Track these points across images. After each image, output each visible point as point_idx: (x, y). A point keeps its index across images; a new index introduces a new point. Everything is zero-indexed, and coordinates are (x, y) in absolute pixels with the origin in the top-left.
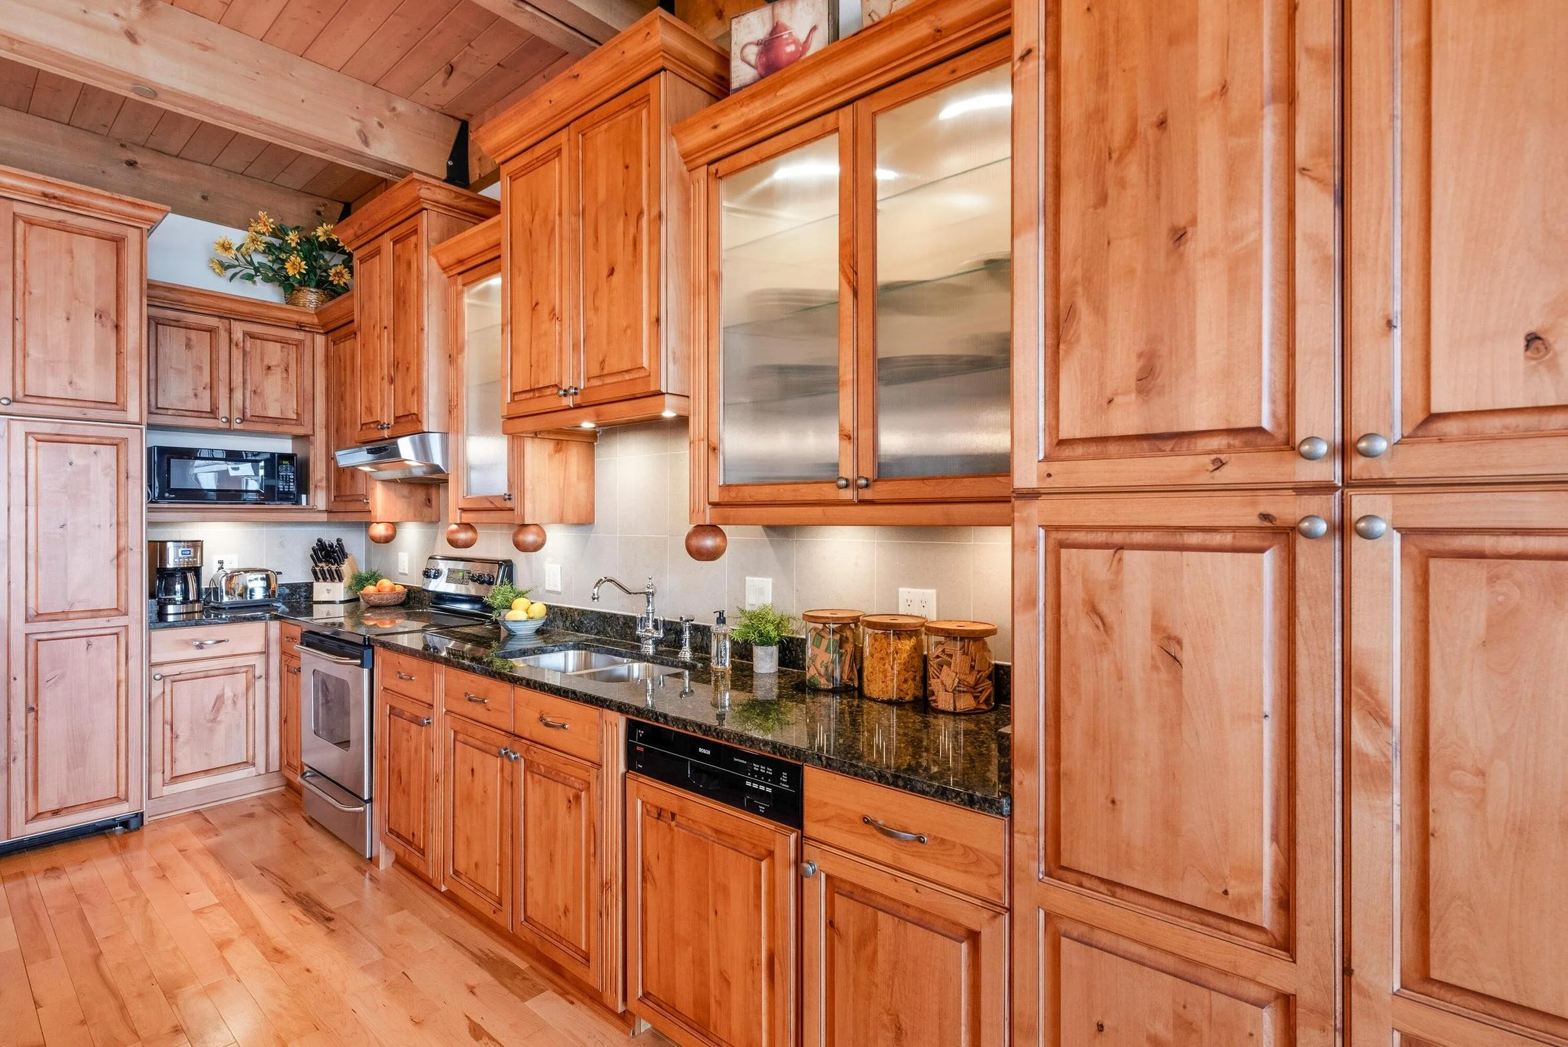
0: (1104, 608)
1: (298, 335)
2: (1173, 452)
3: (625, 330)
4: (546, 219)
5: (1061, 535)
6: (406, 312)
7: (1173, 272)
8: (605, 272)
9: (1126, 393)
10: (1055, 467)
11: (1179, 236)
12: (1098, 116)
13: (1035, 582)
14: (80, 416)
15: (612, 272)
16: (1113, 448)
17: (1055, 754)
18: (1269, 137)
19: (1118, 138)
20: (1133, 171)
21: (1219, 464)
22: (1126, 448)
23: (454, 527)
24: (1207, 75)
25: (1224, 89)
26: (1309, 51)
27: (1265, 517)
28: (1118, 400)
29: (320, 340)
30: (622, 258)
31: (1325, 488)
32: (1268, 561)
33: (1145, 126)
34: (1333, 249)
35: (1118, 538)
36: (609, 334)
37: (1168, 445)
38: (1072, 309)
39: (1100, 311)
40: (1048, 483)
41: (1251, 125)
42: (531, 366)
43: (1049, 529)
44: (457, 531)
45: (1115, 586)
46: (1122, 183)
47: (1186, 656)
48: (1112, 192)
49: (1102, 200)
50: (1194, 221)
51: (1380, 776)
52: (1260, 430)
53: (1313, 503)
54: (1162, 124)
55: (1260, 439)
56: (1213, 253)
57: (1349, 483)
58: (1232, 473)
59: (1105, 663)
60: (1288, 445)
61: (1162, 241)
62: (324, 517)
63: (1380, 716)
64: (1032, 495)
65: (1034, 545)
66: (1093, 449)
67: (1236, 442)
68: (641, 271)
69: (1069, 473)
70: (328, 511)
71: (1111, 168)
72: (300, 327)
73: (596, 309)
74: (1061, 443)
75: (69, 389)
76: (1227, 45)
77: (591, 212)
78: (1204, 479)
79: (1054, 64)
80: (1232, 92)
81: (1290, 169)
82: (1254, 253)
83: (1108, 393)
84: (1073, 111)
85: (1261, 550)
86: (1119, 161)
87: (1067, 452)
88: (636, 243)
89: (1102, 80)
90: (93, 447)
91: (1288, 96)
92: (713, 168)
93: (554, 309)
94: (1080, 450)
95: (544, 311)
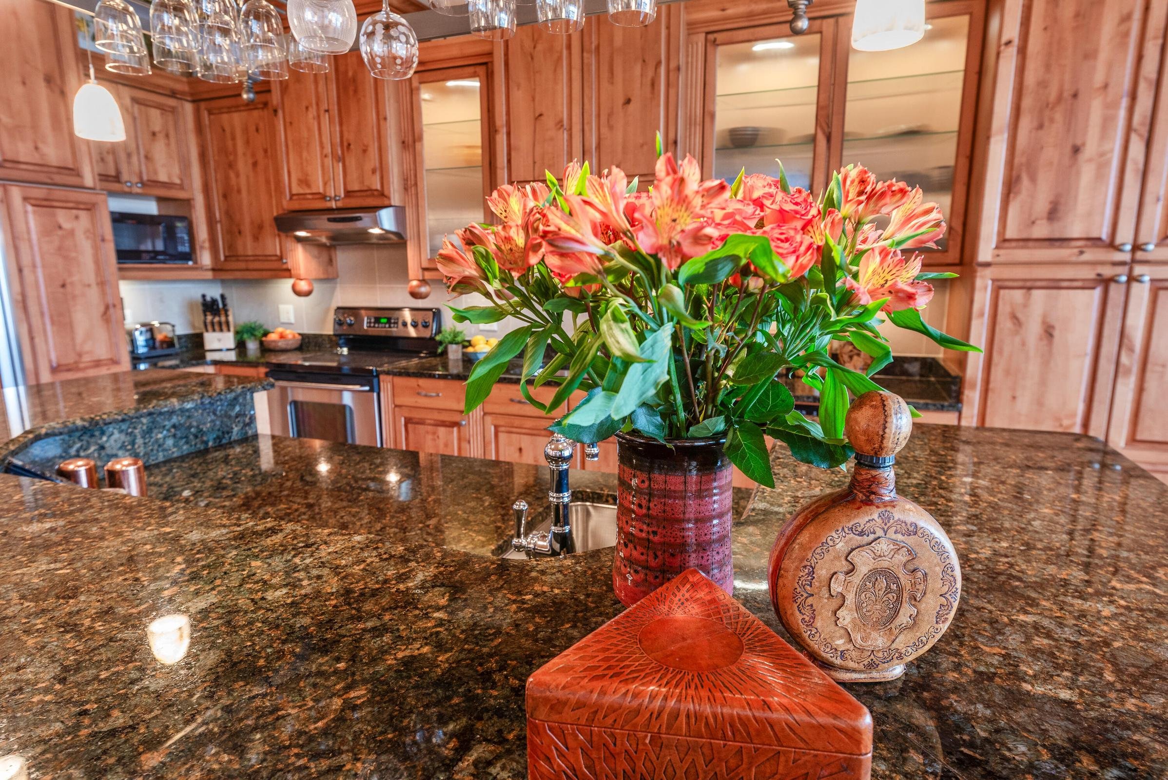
0: (1019, 315)
1: (172, 102)
2: (1060, 247)
3: (642, 146)
4: (551, 49)
5: (1000, 283)
6: (358, 101)
7: (1071, 166)
8: (620, 101)
9: (1042, 219)
10: (1002, 252)
11: (1076, 150)
12: (1043, 84)
13: (984, 305)
14: (49, 181)
15: (628, 101)
16: (1031, 244)
17: (987, 381)
18: (1122, 113)
19: (1053, 96)
20: (1058, 116)
21: (1081, 253)
22: (1037, 244)
23: (415, 283)
24: (1099, 78)
25: (1106, 86)
26: (1146, 79)
27: (1099, 275)
28: (1038, 222)
29: (188, 108)
30: (638, 93)
31: (1122, 263)
32: (1097, 293)
33: (1067, 94)
34: (1141, 166)
35: (1029, 284)
36: (624, 148)
37: (1057, 244)
38: (1018, 178)
39: (1033, 179)
40: (998, 260)
41: (1115, 105)
42: (534, 163)
43: (993, 280)
44: (419, 286)
45: (1025, 306)
46: (1052, 120)
47: (1056, 333)
48: (1046, 124)
49: (1040, 127)
50: (1084, 144)
51: (1128, 372)
52: (1099, 239)
53: (1119, 270)
54: (1075, 96)
55: (1099, 243)
56: (1090, 160)
57: (1134, 261)
58: (1087, 256)
59: (1017, 339)
60: (1112, 245)
61: (1068, 150)
62: (209, 275)
63: (1131, 350)
64: (987, 265)
65: (986, 288)
66: (1021, 244)
67: (1089, 243)
68: (659, 105)
69: (1007, 255)
70: (213, 270)
71: (1047, 113)
72: (173, 94)
73: (611, 128)
74: (1005, 240)
75: (36, 155)
76: (1110, 66)
77: (605, 51)
78: (1074, 259)
79: (1022, 51)
80: (1110, 89)
81: (1129, 128)
82: (1108, 163)
83: (1033, 218)
84: (1030, 78)
85: (1093, 288)
86: (1052, 109)
87: (1007, 244)
88: (654, 84)
89: (1048, 67)
90: (74, 212)
91: (1133, 96)
92: (711, 37)
93: (561, 121)
94: (1014, 244)
95: (549, 121)
